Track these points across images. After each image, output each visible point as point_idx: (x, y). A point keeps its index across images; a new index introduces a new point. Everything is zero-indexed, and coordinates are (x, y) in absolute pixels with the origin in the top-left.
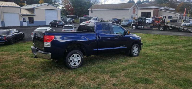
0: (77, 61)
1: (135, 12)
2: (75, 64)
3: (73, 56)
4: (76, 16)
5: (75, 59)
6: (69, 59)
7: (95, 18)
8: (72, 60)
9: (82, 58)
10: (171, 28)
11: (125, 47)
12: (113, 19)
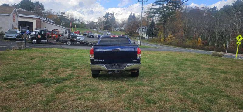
1: (15, 20)
10: (78, 43)
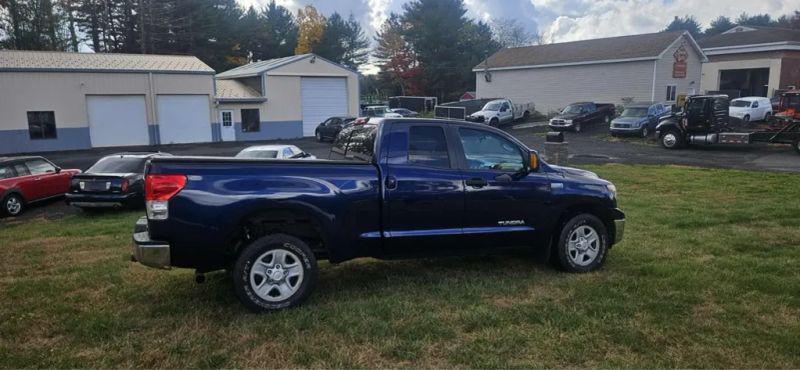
0: (283, 281)
2: (275, 293)
3: (268, 259)
4: (427, 98)
5: (277, 273)
6: (249, 271)
7: (498, 102)
8: (261, 273)
9: (309, 266)
11: (522, 225)
12: (577, 106)
